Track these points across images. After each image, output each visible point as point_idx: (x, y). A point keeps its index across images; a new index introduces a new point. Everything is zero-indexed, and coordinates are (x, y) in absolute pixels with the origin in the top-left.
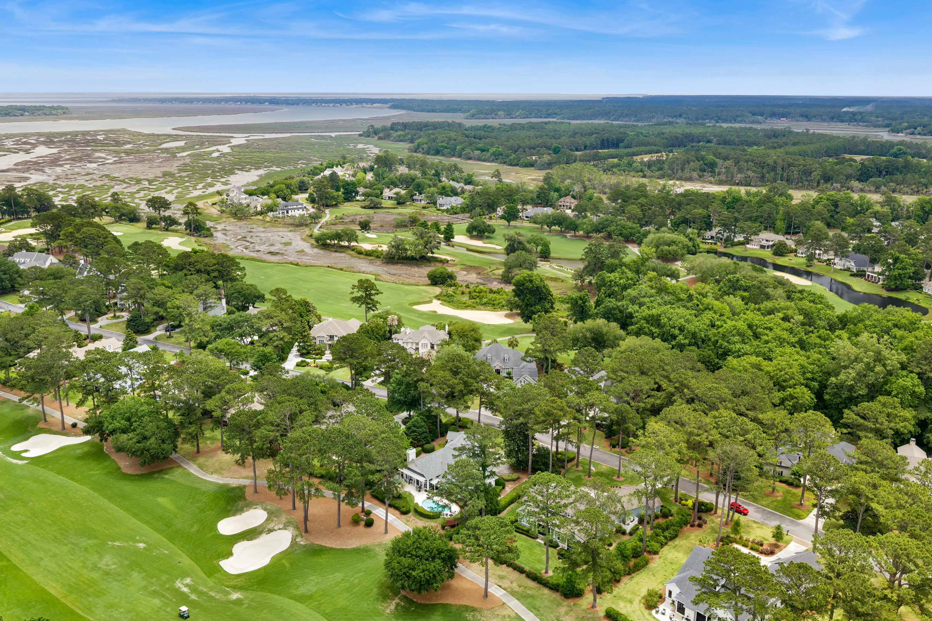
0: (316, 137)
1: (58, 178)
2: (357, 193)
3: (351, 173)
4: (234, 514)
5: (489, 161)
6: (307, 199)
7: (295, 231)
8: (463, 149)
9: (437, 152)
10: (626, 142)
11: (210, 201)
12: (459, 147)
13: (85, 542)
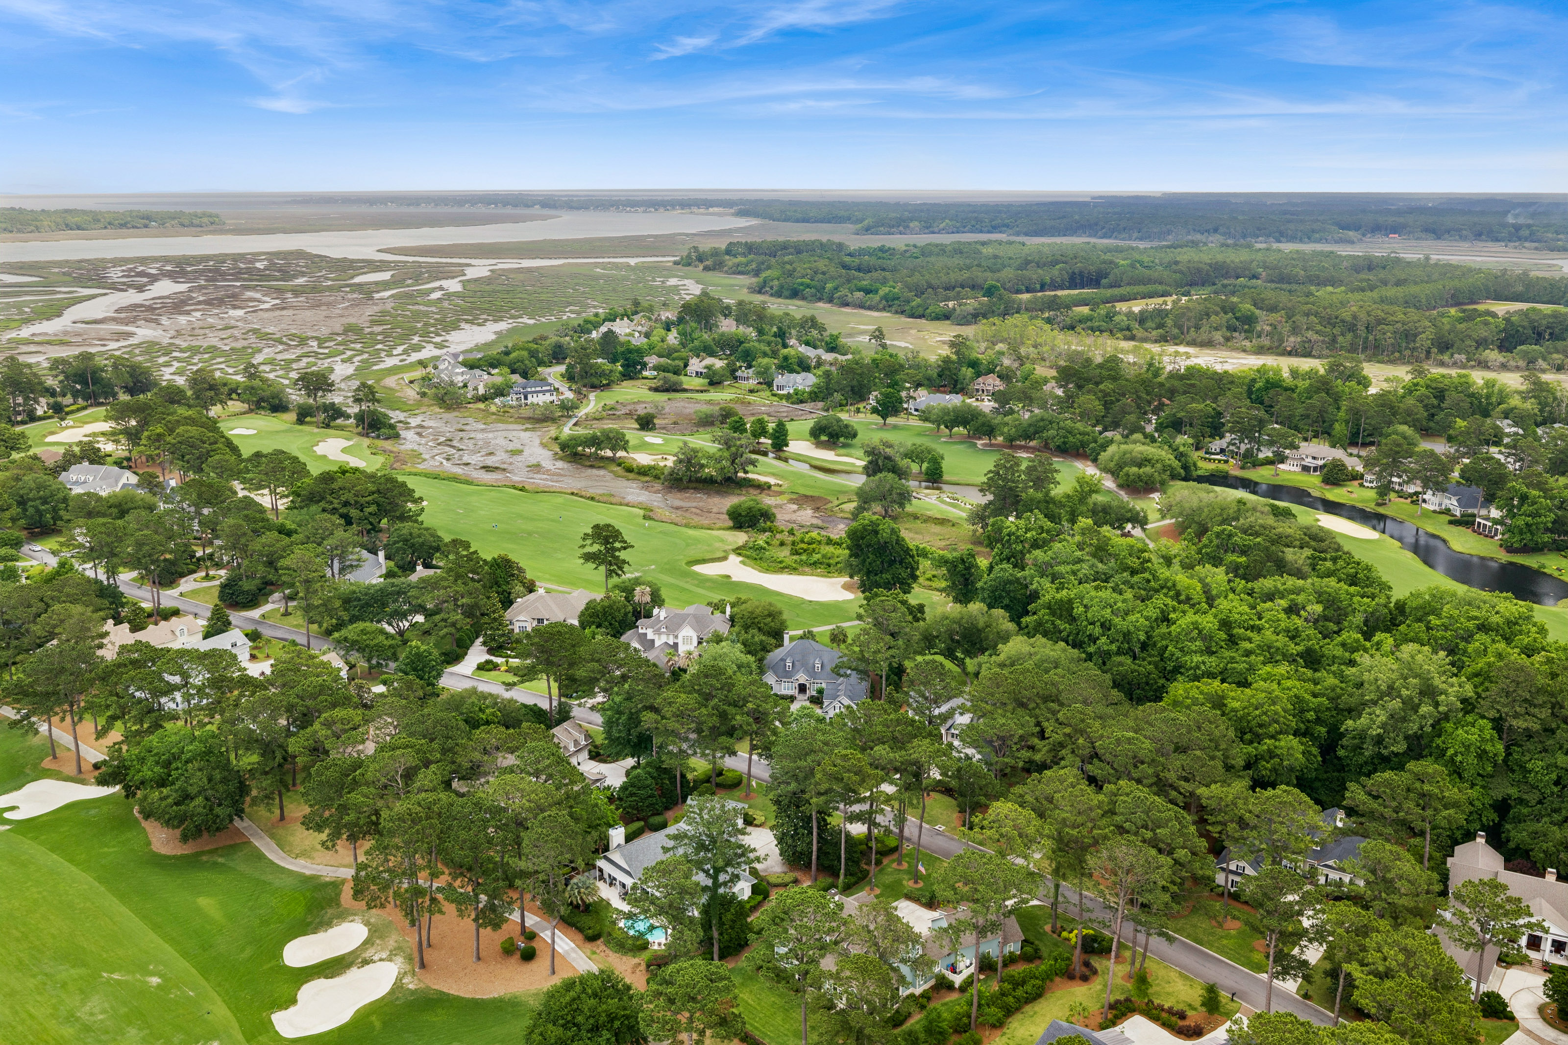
0: (604, 266)
1: (179, 334)
2: (644, 366)
3: (644, 329)
4: (315, 931)
5: (878, 310)
6: (562, 376)
7: (533, 430)
8: (836, 289)
9: (795, 294)
10: (1111, 277)
11: (407, 377)
12: (829, 286)
13: (67, 973)
